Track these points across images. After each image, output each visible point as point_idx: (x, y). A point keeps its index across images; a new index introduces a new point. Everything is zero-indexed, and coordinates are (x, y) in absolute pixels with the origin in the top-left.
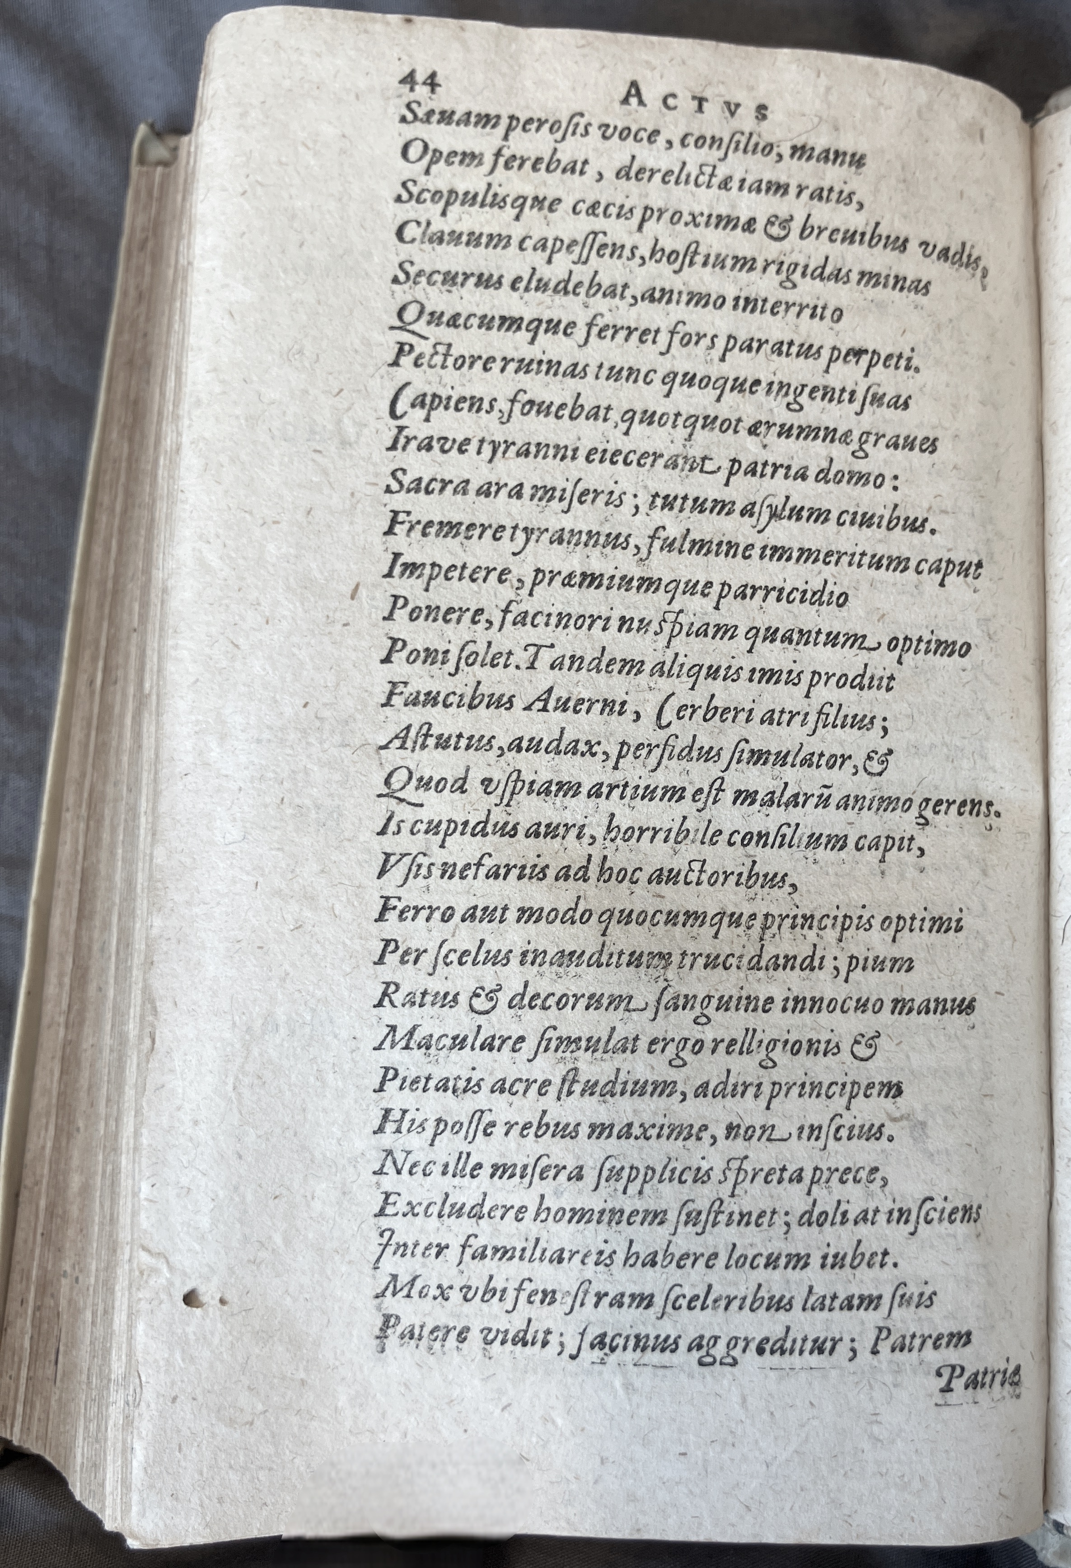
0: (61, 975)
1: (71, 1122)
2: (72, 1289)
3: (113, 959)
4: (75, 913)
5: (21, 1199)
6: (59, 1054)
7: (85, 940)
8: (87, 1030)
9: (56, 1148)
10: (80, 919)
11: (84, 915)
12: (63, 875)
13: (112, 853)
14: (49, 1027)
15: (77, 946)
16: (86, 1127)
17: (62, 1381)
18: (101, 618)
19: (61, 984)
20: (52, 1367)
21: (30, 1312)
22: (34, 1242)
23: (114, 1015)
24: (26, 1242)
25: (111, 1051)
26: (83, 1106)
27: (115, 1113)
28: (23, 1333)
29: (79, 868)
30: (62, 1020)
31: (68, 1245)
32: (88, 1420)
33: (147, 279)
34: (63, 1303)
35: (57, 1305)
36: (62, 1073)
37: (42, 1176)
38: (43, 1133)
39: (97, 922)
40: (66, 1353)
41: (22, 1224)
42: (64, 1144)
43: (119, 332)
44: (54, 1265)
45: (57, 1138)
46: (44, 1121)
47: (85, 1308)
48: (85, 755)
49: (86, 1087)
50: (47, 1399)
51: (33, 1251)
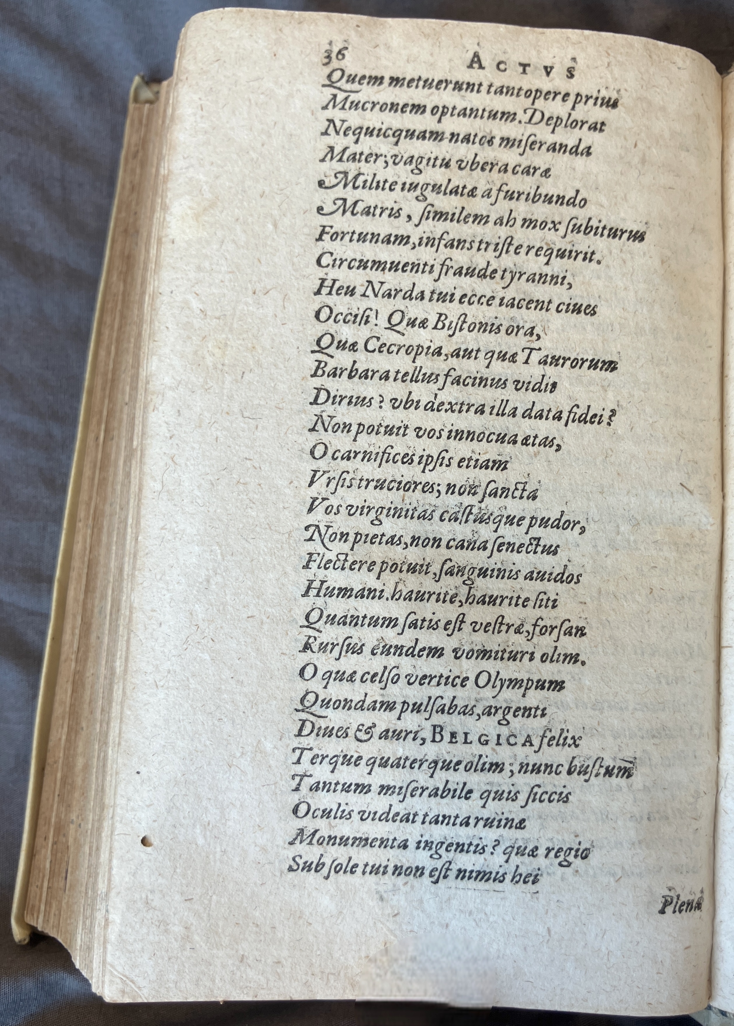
0: (73, 628)
1: (78, 724)
2: (76, 831)
3: (108, 617)
4: (83, 588)
5: (46, 772)
6: (71, 679)
7: (89, 606)
8: (90, 664)
9: (68, 740)
10: (86, 592)
11: (89, 589)
12: (76, 563)
13: (109, 550)
14: (66, 661)
15: (84, 609)
16: (88, 727)
17: (69, 890)
18: (103, 398)
19: (73, 634)
20: (63, 881)
21: (50, 845)
22: (53, 800)
23: (107, 655)
24: (48, 799)
25: (105, 678)
26: (86, 713)
27: (107, 719)
28: (45, 858)
29: (86, 559)
30: (73, 657)
31: (74, 803)
32: (85, 918)
33: (137, 177)
34: (71, 840)
35: (67, 841)
36: (73, 691)
37: (59, 758)
38: (60, 731)
39: (98, 595)
40: (72, 873)
41: (46, 788)
42: (73, 738)
43: (119, 211)
44: (66, 815)
45: (69, 733)
46: (61, 722)
47: (84, 844)
48: (92, 486)
49: (88, 701)
50: (60, 902)
51: (52, 806)
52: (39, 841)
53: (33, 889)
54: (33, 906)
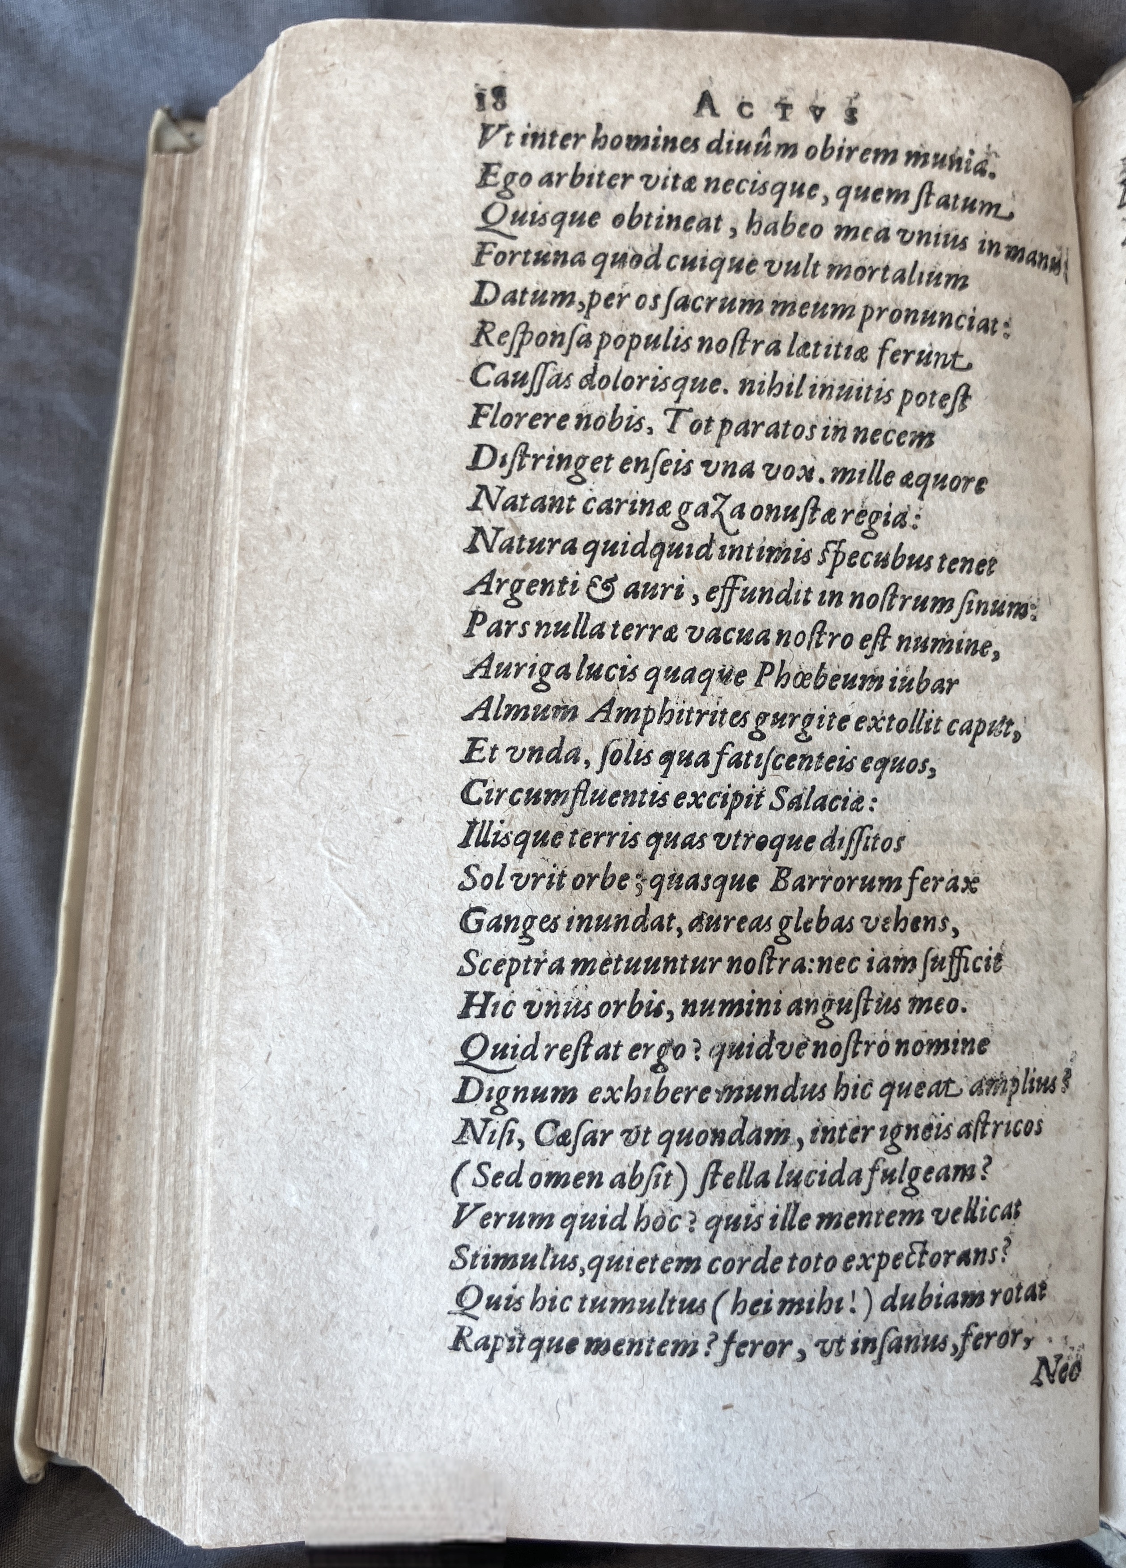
52: (55, 1317)
53: (47, 1394)
54: (50, 1420)
